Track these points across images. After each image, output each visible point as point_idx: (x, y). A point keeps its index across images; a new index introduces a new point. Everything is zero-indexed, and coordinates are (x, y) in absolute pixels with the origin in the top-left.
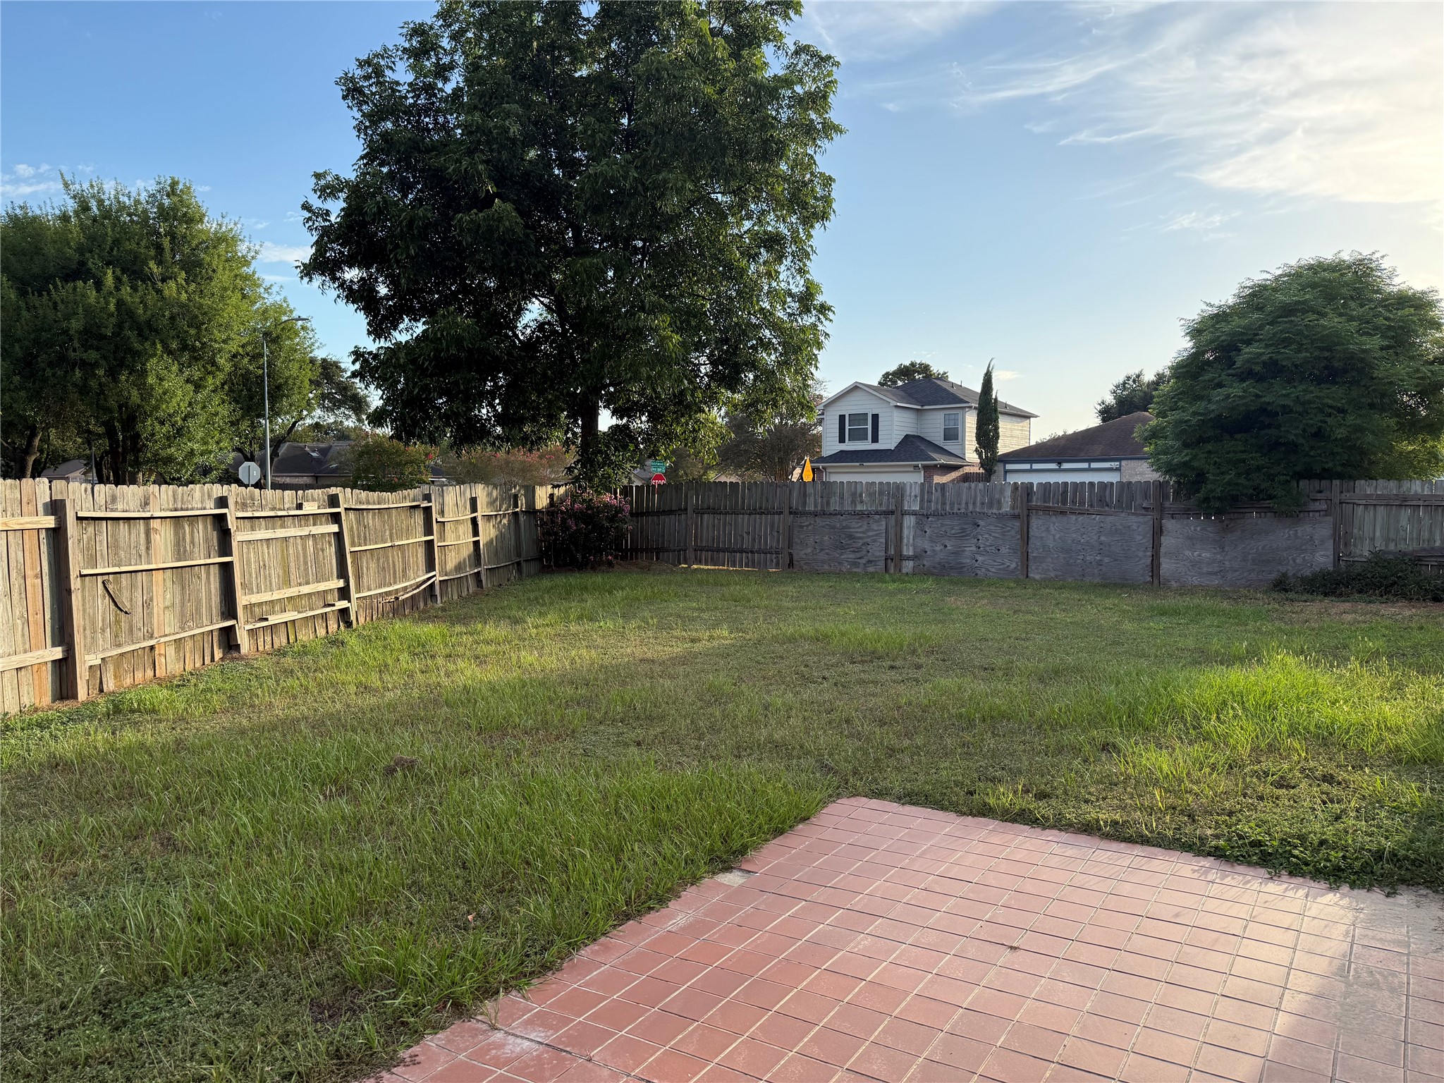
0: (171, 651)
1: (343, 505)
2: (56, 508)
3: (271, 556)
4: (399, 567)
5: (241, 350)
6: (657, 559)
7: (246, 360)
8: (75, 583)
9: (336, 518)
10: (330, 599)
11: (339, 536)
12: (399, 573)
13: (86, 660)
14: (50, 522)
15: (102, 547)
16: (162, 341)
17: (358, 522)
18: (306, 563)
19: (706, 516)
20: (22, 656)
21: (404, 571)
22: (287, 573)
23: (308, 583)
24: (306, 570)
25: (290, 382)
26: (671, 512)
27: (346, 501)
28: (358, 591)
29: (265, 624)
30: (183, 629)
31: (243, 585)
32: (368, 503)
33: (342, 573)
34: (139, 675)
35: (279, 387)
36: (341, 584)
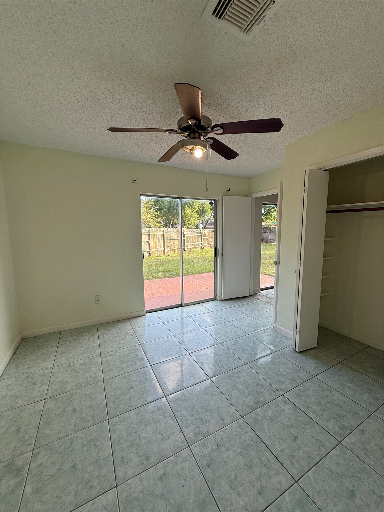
0: (177, 250)
1: (202, 231)
2: (163, 231)
3: (191, 238)
4: (211, 241)
5: (199, 205)
6: (263, 241)
7: (200, 207)
8: (165, 241)
9: (201, 233)
10: (199, 245)
11: (201, 236)
12: (211, 242)
13: (166, 250)
14: (163, 233)
15: (169, 236)
16: (187, 205)
17: (204, 234)
18: (196, 239)
19: (272, 233)
20: (160, 249)
21: (212, 241)
22: (193, 240)
23: (196, 242)
24: (196, 240)
25: (207, 210)
26: (265, 233)
27: (203, 230)
28: (204, 244)
29: (189, 248)
30: (178, 247)
31: (186, 242)
32: (206, 231)
33: (201, 241)
34: (173, 253)
35: (205, 211)
36: (201, 243)
